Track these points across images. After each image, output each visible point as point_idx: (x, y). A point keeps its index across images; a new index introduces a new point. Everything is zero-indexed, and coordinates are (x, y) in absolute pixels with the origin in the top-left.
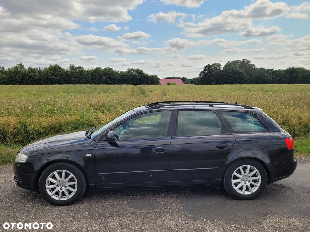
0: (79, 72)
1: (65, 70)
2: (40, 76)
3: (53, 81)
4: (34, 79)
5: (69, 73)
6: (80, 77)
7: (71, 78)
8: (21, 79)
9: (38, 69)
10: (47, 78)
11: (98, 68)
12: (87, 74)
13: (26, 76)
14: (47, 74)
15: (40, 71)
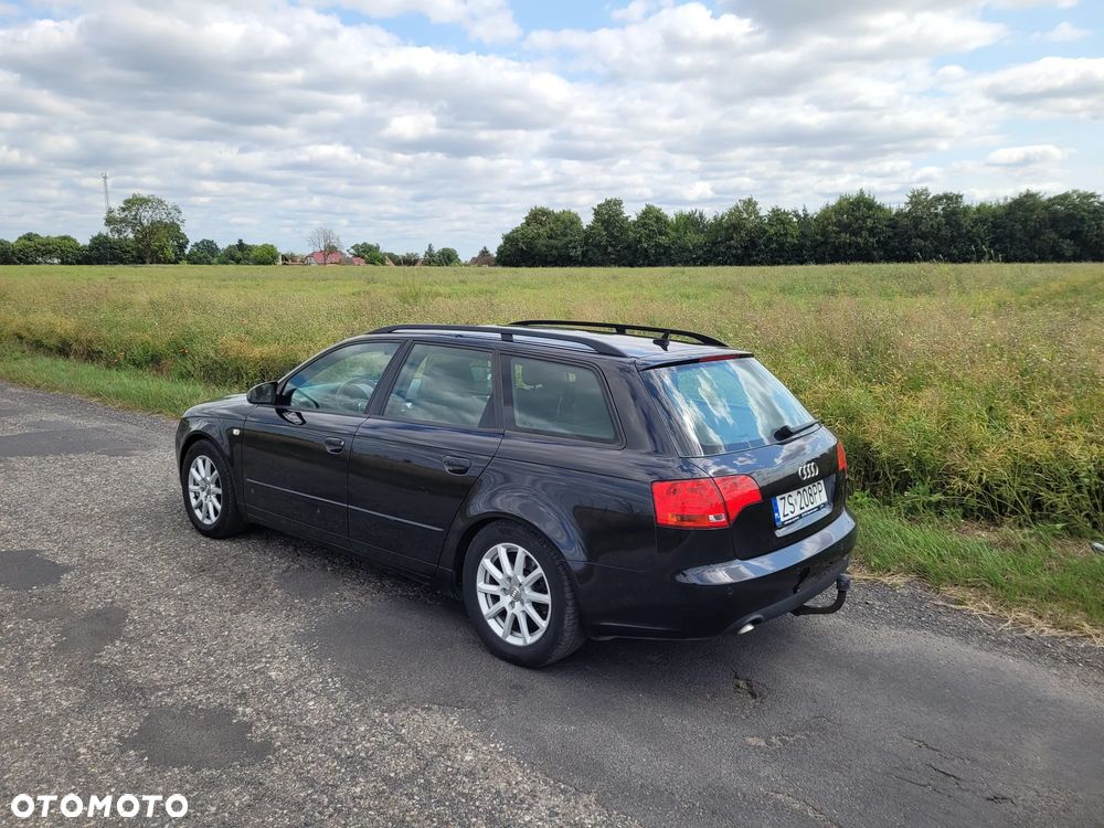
0: (945, 216)
1: (890, 210)
2: (804, 235)
3: (841, 251)
4: (782, 245)
5: (905, 221)
6: (943, 232)
7: (910, 241)
8: (746, 248)
9: (801, 213)
10: (825, 243)
11: (1029, 196)
12: (976, 222)
13: (760, 238)
14: (825, 227)
15: (804, 220)
